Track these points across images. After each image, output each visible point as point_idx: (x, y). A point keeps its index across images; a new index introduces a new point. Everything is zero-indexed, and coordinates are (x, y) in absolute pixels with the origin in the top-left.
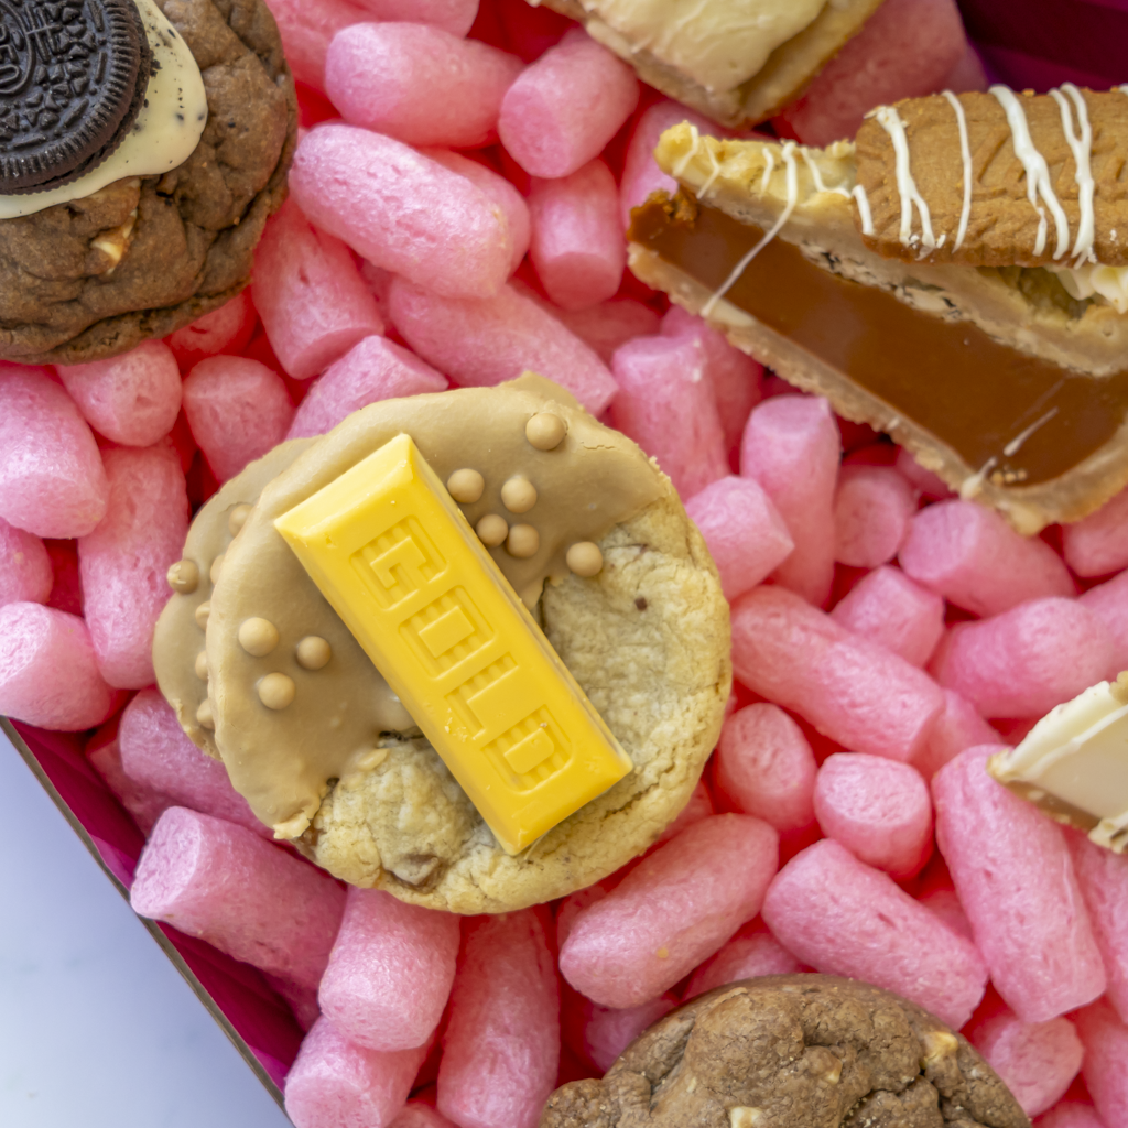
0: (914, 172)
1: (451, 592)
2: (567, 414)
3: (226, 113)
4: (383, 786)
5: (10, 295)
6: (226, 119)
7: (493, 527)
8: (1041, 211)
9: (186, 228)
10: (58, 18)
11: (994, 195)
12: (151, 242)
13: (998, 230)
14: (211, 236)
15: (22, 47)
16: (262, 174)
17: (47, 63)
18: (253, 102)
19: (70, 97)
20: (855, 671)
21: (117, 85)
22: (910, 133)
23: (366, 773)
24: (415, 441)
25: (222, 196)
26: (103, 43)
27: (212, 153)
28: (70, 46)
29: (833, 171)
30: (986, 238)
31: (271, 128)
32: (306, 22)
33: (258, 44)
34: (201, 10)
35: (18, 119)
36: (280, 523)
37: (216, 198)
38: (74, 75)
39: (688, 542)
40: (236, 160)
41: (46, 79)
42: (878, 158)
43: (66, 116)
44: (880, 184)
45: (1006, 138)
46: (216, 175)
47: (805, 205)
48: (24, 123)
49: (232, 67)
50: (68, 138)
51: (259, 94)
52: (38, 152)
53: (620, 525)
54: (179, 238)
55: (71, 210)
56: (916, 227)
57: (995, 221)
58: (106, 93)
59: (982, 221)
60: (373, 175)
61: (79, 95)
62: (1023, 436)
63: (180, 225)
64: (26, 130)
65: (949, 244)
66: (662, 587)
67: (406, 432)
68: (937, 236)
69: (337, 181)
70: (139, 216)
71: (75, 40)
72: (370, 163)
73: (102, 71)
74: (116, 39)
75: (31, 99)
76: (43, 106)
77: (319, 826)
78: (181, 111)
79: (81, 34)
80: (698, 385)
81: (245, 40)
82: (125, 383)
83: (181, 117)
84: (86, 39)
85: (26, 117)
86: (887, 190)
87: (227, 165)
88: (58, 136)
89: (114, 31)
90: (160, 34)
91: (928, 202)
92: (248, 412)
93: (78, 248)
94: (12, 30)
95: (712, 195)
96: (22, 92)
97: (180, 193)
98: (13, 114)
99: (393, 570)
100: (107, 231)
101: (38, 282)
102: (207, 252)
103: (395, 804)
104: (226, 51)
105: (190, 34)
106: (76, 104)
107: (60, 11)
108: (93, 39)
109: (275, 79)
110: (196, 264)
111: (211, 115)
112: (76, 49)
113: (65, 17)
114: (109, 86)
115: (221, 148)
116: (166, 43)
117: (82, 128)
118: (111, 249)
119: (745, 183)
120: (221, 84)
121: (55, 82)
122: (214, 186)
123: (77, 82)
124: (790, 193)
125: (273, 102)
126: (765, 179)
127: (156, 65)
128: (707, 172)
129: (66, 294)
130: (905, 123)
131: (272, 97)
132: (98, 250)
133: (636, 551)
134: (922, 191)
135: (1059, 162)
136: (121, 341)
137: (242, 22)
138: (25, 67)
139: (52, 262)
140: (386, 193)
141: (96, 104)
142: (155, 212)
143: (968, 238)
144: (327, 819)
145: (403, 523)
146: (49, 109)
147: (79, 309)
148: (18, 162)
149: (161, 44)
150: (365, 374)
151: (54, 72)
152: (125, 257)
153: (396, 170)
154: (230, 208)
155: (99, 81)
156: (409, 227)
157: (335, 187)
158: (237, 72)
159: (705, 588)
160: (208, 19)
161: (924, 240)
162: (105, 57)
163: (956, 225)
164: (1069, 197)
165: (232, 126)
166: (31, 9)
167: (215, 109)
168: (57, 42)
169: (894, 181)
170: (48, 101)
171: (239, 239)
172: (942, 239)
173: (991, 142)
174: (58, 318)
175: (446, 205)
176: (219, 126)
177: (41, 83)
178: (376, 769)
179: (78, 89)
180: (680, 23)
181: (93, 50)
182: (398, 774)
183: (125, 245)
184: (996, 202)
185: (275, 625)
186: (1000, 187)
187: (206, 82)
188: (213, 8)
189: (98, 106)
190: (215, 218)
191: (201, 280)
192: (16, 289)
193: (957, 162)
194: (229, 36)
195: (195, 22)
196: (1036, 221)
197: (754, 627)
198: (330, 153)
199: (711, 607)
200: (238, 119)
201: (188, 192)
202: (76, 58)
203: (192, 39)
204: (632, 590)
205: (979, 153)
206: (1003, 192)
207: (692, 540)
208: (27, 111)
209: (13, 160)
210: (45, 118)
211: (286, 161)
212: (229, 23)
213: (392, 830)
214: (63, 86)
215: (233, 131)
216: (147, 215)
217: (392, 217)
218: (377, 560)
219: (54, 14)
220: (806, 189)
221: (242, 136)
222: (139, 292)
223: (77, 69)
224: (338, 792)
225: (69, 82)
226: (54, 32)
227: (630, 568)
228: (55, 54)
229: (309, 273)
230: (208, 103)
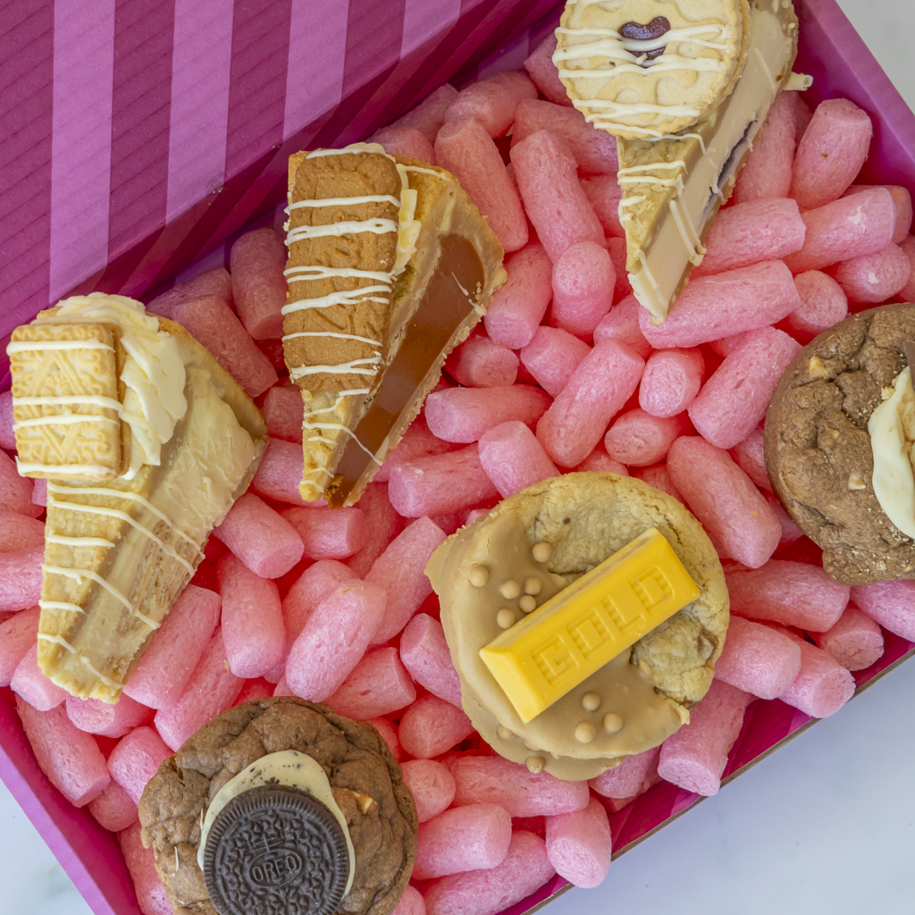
0: (335, 364)
1: (570, 632)
2: (467, 563)
3: (290, 739)
4: (661, 664)
5: (391, 858)
6: (294, 739)
7: (527, 604)
8: (365, 299)
9: (348, 761)
10: (259, 834)
11: (352, 322)
12: (361, 781)
13: (373, 322)
14: (351, 747)
15: (275, 854)
16: (319, 717)
17: (284, 841)
18: (282, 724)
19: (304, 829)
20: (593, 391)
21: (297, 804)
22: (309, 363)
23: (653, 673)
24: (483, 647)
25: (332, 741)
26: (274, 811)
27: (310, 747)
28: (275, 829)
29: (319, 402)
30: (377, 329)
31: (295, 714)
32: (215, 686)
33: (246, 719)
34: (234, 752)
35: (315, 857)
36: (526, 720)
37: (333, 744)
38: (292, 827)
39: (535, 495)
40: (314, 734)
41: (294, 842)
42: (322, 382)
43: (315, 831)
44: (340, 383)
45: (316, 311)
46: (322, 745)
47: (343, 420)
48: (318, 854)
49: (263, 735)
50: (326, 831)
51: (277, 720)
52: (334, 847)
53: (525, 532)
54: (356, 765)
55: (350, 825)
56: (369, 367)
57: (368, 323)
58: (302, 810)
59: (368, 331)
60: (322, 659)
61: (302, 824)
62: (461, 287)
63: (349, 764)
64: (322, 852)
65: (379, 349)
66: (559, 511)
67: (479, 651)
68: (375, 356)
69: (323, 679)
70: (347, 787)
71: (272, 826)
72: (315, 659)
73: (289, 812)
74: (272, 805)
75: (304, 849)
76: (309, 844)
77: (683, 700)
78: (296, 766)
79: (268, 823)
80: (425, 470)
81: (245, 727)
82: (428, 793)
83: (299, 766)
84: (271, 820)
85: (315, 853)
86: (344, 379)
87: (316, 739)
88: (325, 835)
89: (267, 805)
90: (255, 777)
91: (354, 359)
92: (436, 723)
93: (367, 821)
94: (266, 859)
95: (333, 469)
96: (301, 854)
97: (330, 764)
98: (313, 859)
99: (558, 663)
100: (359, 806)
101: (384, 843)
102: (359, 749)
103: (670, 657)
104: (254, 738)
105: (249, 758)
106: (307, 825)
107: (256, 833)
108: (271, 816)
109: (264, 709)
110: (367, 755)
111: (291, 747)
112: (277, 826)
113: (259, 831)
114: (297, 809)
115: (308, 742)
116: (260, 773)
117: (320, 823)
118: (368, 803)
119: (329, 453)
120: (274, 742)
121: (295, 836)
122: (329, 745)
123: (295, 825)
124: (336, 428)
125: (280, 712)
126: (327, 441)
127: (273, 779)
128: (323, 473)
129: (388, 827)
130: (303, 365)
131: (277, 712)
132: (368, 810)
133: (538, 524)
134: (346, 361)
135: (334, 285)
136: (408, 796)
137: (236, 729)
138: (287, 852)
139: (375, 835)
140: (333, 652)
141: (307, 815)
142: (344, 778)
143: (377, 340)
144: (679, 695)
145: (534, 657)
146: (310, 841)
147: (394, 820)
148: (339, 857)
149: (260, 776)
150: (425, 663)
151: (289, 837)
152: (370, 796)
153: (318, 646)
154: (337, 736)
155: (295, 814)
156: (352, 641)
157: (327, 678)
158: (266, 732)
159: (561, 487)
160: (238, 748)
161: (377, 363)
162: (281, 810)
163: (369, 345)
164: (357, 283)
165: (297, 736)
166: (254, 849)
167: (288, 746)
168: (273, 836)
169: (338, 375)
170: (306, 841)
171: (352, 731)
172: (376, 353)
173: (319, 320)
174: (400, 832)
175: (341, 620)
176: (297, 743)
177: (295, 844)
178: (652, 667)
179: (300, 825)
180: (225, 479)
181: (277, 816)
182: (654, 655)
183: (364, 795)
184: (356, 321)
185: (580, 723)
186: (348, 319)
187: (274, 751)
188: (231, 745)
189: (309, 815)
190: (342, 744)
191: (373, 752)
192: (388, 854)
193: (329, 339)
194: (245, 736)
195: (242, 756)
196: (371, 301)
197: (566, 446)
198: (308, 681)
199: (571, 485)
200: (293, 733)
201: (330, 760)
202: (282, 825)
203: (252, 758)
204: (559, 526)
205: (325, 327)
206: (350, 317)
207: (534, 493)
208: (311, 852)
209: (338, 860)
210: (315, 842)
211: (307, 704)
212: (237, 736)
213: (684, 660)
214: (298, 833)
215: (300, 736)
216: (346, 783)
217: (347, 649)
218: (553, 672)
219: (257, 837)
220: (332, 418)
221: (302, 730)
222: (385, 786)
223: (288, 825)
224: (662, 688)
225: (295, 829)
226: (267, 837)
227: (547, 527)
228: (279, 836)
229: (363, 690)
230: (286, 750)
